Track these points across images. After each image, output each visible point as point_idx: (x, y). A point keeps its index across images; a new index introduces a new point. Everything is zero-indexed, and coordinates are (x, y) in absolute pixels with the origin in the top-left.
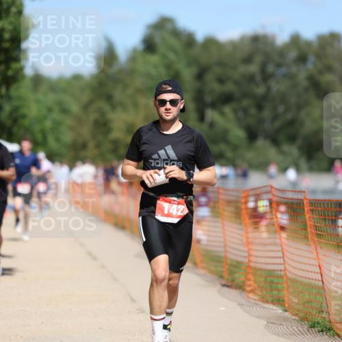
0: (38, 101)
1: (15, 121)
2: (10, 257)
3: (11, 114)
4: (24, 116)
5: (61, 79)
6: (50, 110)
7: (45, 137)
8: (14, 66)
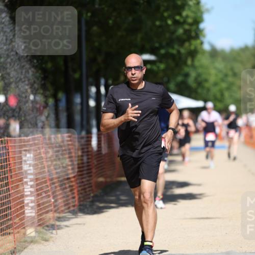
0: (215, 68)
1: (200, 84)
2: (199, 185)
3: (196, 79)
4: (206, 80)
5: (232, 51)
6: (226, 75)
7: (222, 95)
8: (195, 43)
